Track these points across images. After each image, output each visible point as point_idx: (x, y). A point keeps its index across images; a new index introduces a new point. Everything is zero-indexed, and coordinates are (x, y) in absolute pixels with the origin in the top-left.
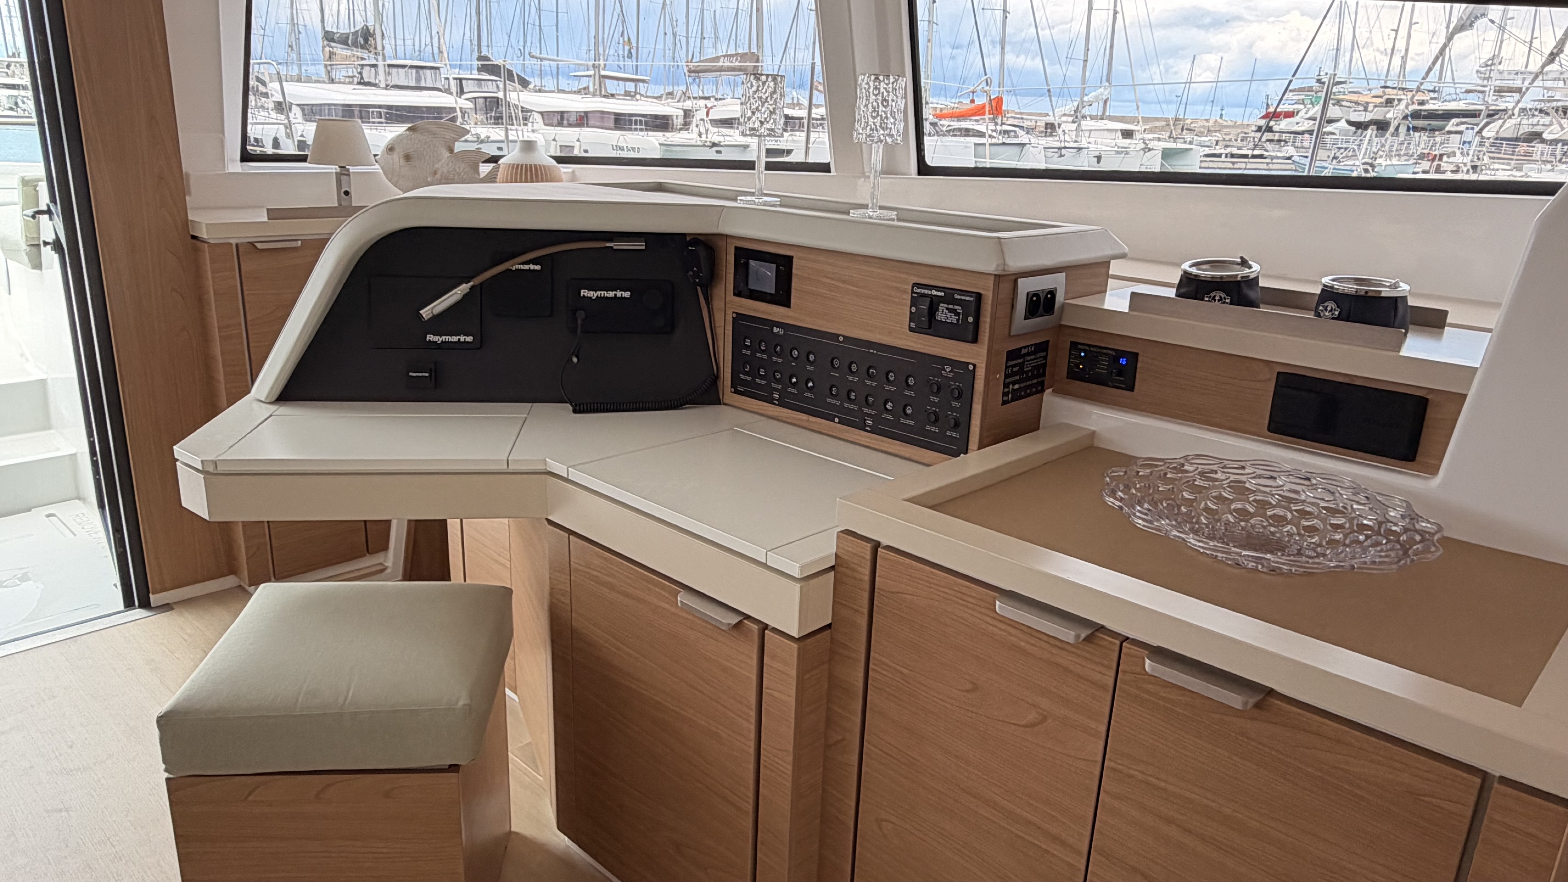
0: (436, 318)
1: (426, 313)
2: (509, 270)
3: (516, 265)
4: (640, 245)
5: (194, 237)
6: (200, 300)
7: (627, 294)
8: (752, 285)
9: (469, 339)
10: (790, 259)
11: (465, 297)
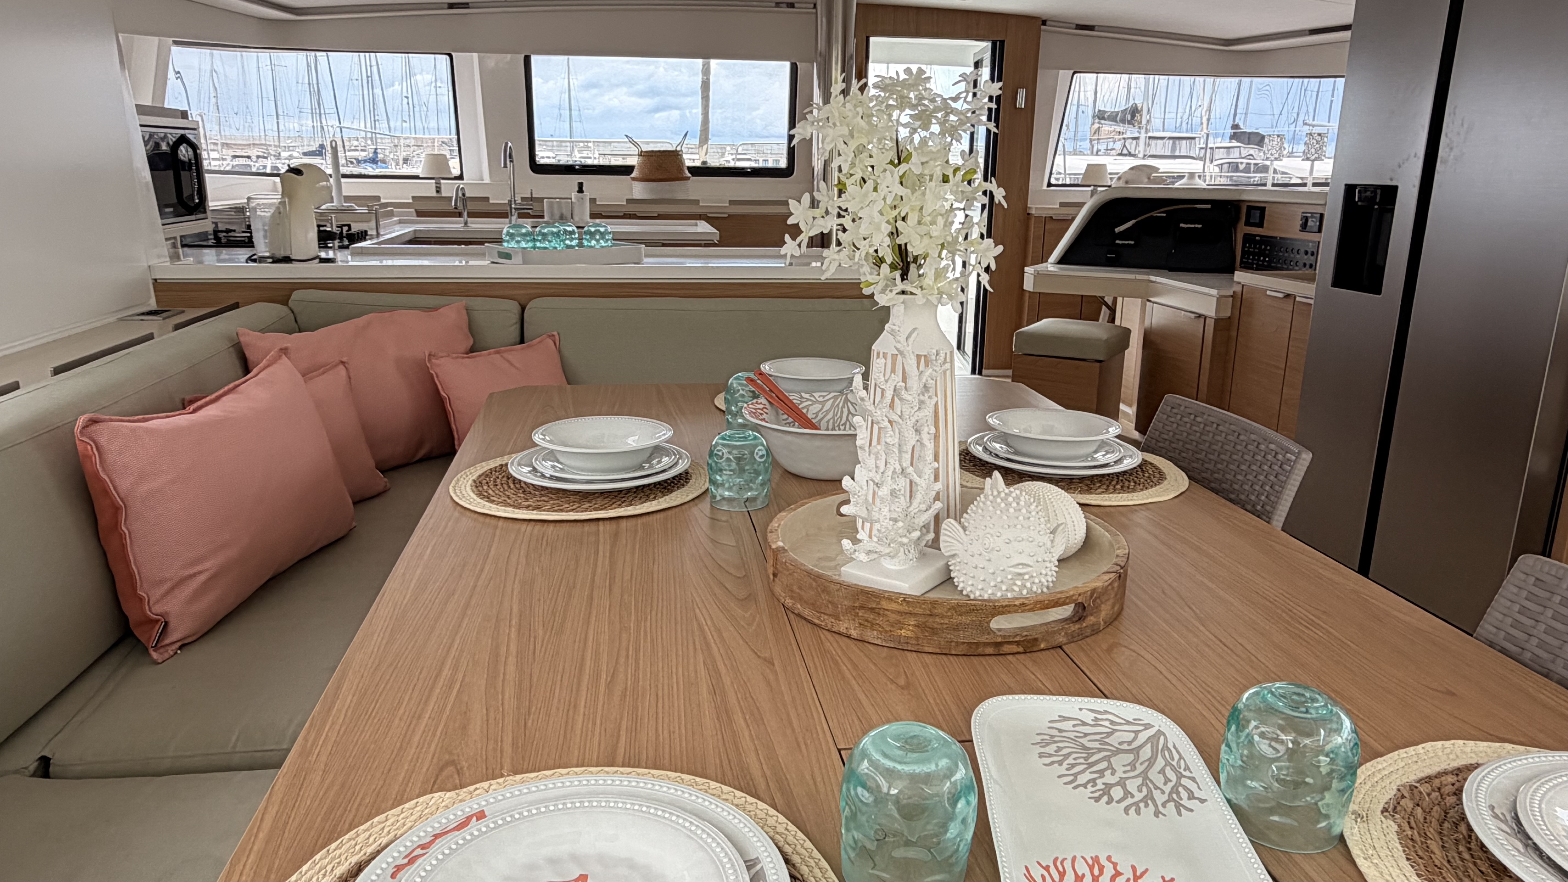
0: (1120, 233)
1: (1117, 230)
2: (1152, 216)
3: (1155, 214)
4: (1209, 206)
5: (1029, 214)
6: (1026, 241)
7: (1200, 226)
8: (1252, 221)
9: (1133, 242)
10: (1264, 208)
11: (1133, 225)
